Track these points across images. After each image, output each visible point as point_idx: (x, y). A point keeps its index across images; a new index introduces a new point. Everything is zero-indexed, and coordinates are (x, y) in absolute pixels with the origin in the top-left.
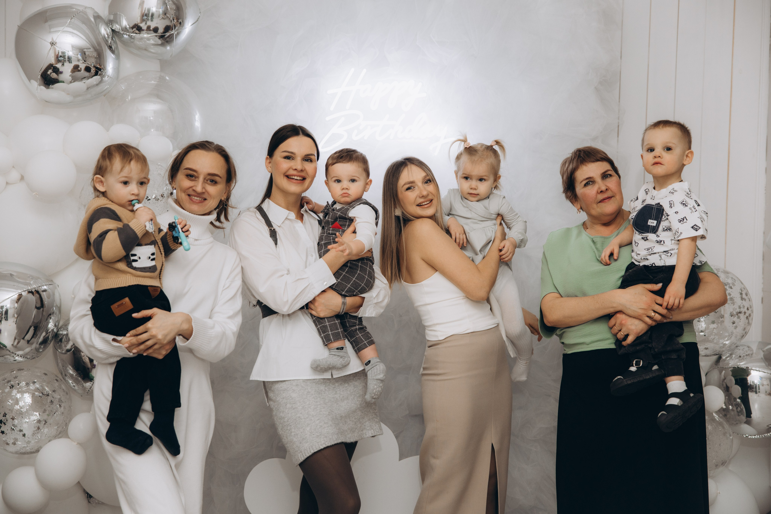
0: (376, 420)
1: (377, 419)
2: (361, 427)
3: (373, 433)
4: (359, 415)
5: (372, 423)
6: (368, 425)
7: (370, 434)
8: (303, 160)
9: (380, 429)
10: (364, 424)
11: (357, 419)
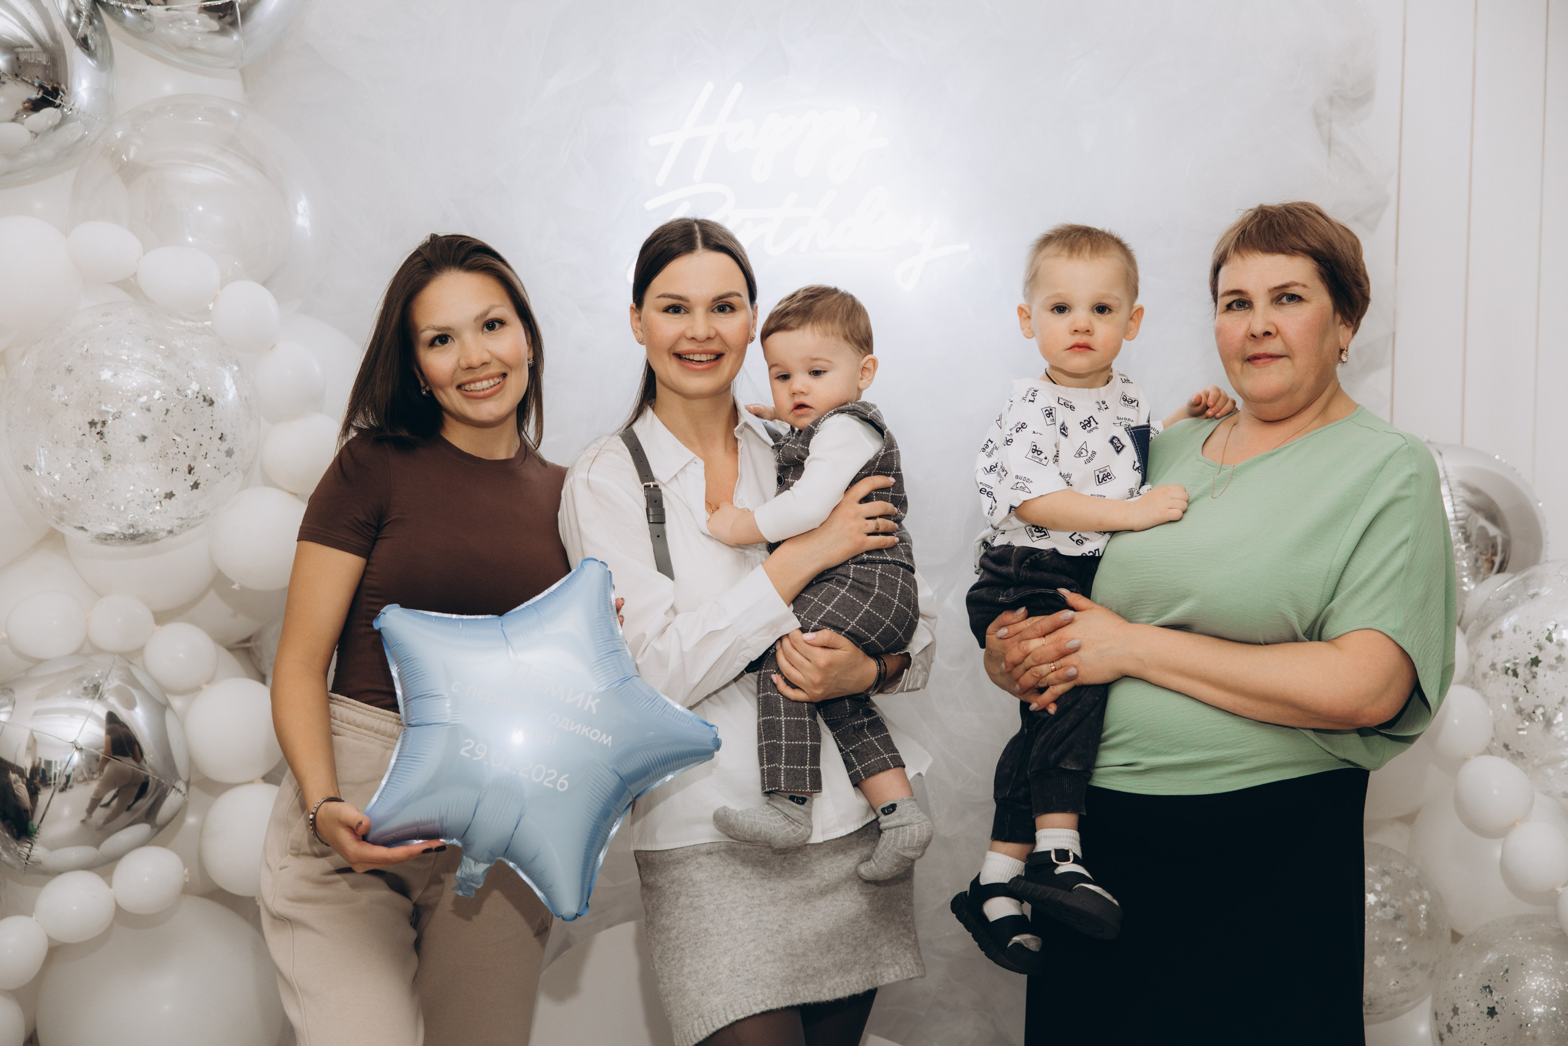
0: (906, 941)
1: (910, 939)
2: (868, 958)
3: (898, 973)
4: (867, 929)
5: (897, 949)
6: (887, 955)
7: (892, 977)
8: (712, 311)
9: (916, 963)
10: (879, 951)
11: (859, 940)
